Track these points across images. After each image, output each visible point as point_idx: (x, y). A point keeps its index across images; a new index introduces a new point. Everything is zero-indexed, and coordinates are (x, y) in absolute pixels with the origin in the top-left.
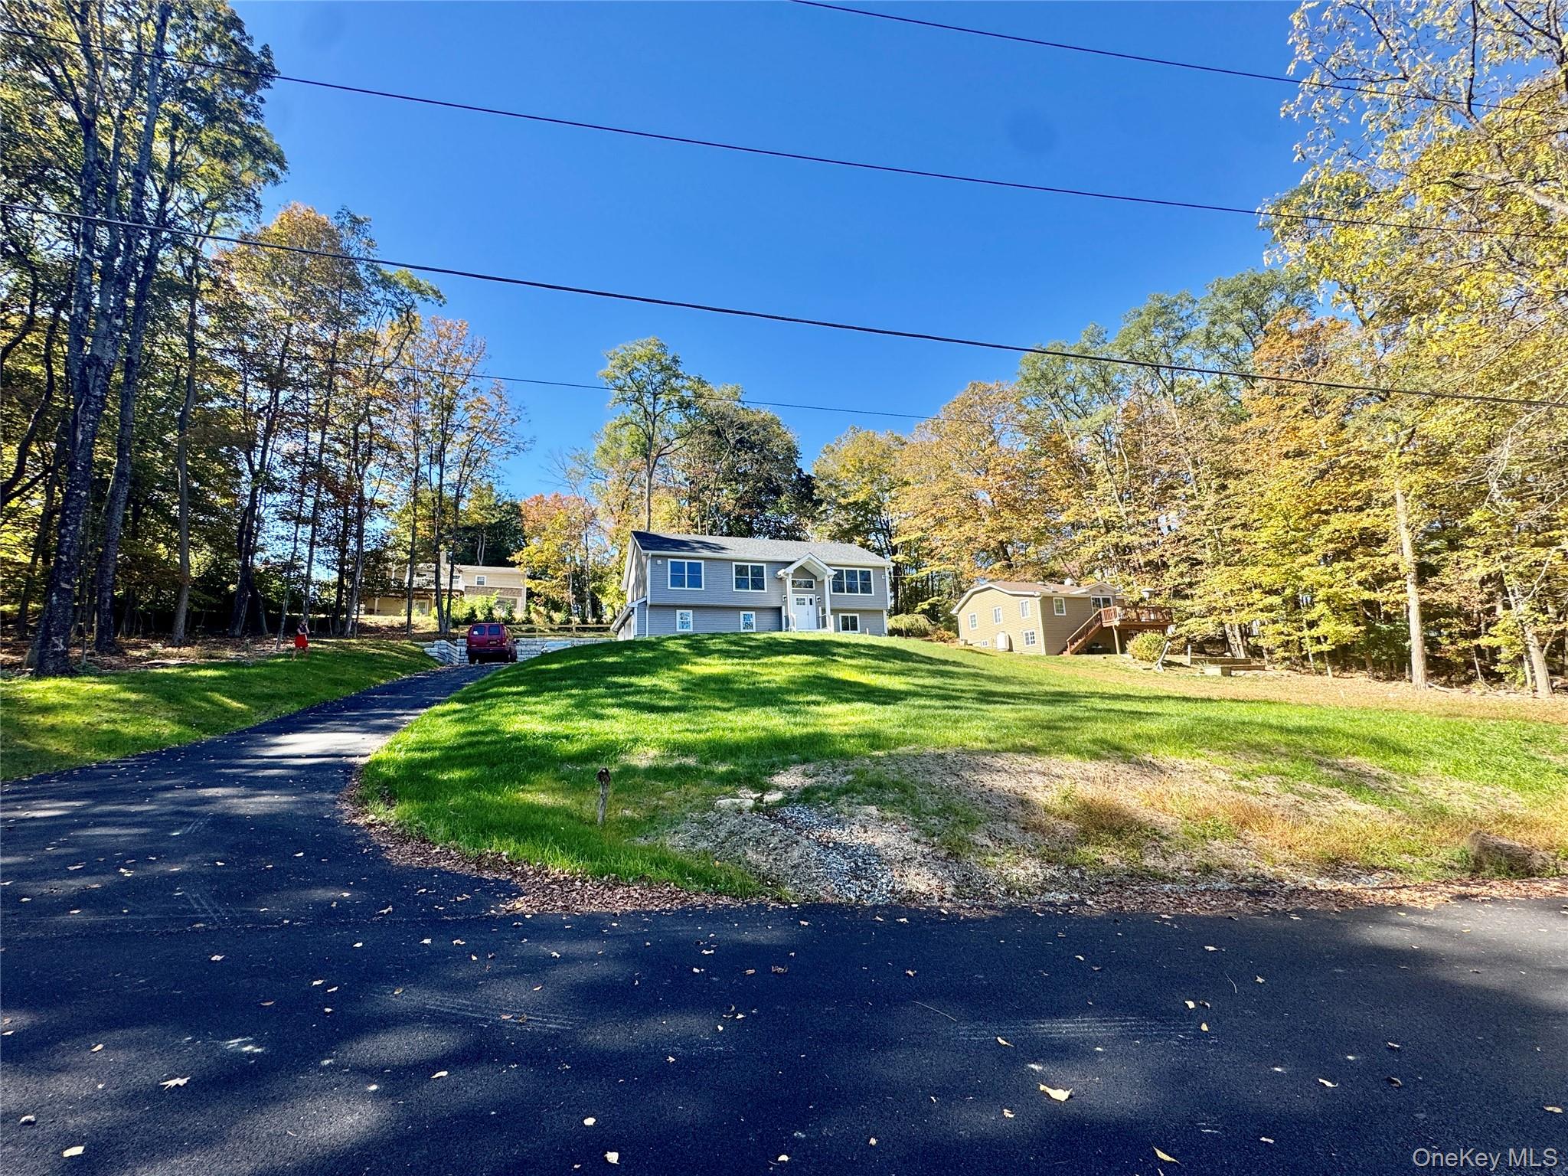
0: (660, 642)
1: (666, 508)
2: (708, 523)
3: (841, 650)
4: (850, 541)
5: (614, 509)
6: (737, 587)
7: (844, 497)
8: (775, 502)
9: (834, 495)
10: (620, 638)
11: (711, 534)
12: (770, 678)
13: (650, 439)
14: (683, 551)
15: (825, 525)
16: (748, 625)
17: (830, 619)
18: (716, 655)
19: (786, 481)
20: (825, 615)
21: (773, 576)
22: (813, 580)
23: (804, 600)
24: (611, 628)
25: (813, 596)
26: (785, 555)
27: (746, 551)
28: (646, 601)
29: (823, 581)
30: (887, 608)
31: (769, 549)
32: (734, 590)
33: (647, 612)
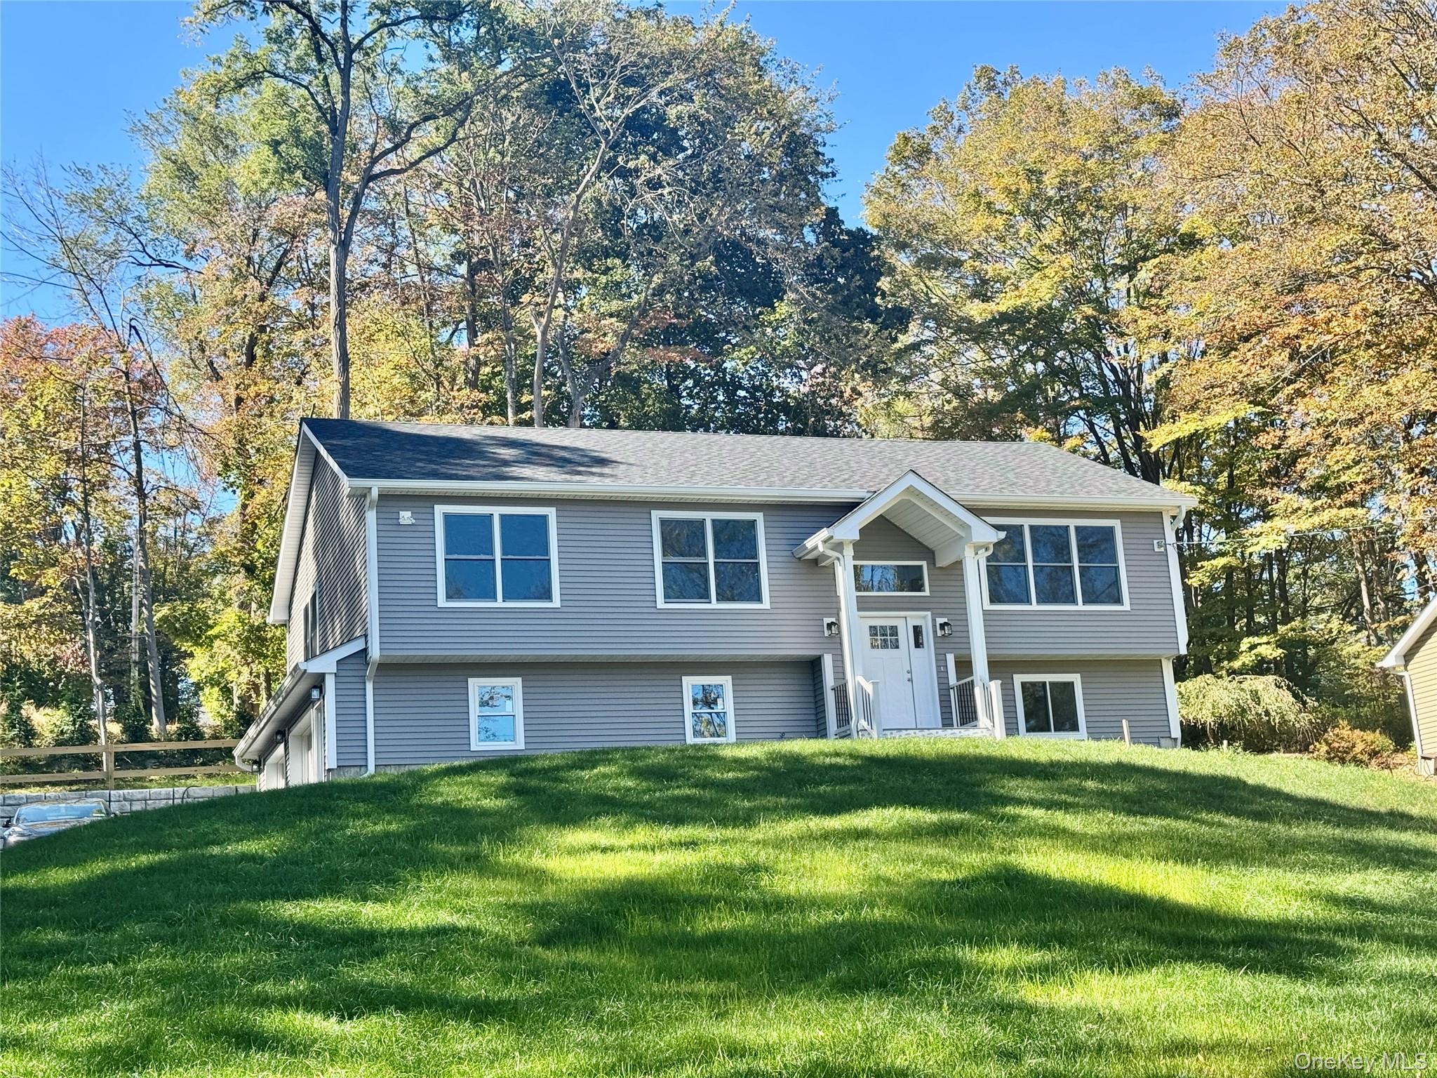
0: (414, 783)
6: (668, 595)
13: (336, 126)
14: (482, 476)
16: (711, 720)
17: (987, 693)
20: (969, 679)
21: (789, 553)
22: (924, 563)
23: (894, 630)
24: (236, 753)
25: (925, 617)
26: (825, 481)
27: (693, 474)
28: (365, 651)
29: (958, 565)
30: (1175, 653)
31: (766, 464)
32: (661, 603)
33: (369, 687)
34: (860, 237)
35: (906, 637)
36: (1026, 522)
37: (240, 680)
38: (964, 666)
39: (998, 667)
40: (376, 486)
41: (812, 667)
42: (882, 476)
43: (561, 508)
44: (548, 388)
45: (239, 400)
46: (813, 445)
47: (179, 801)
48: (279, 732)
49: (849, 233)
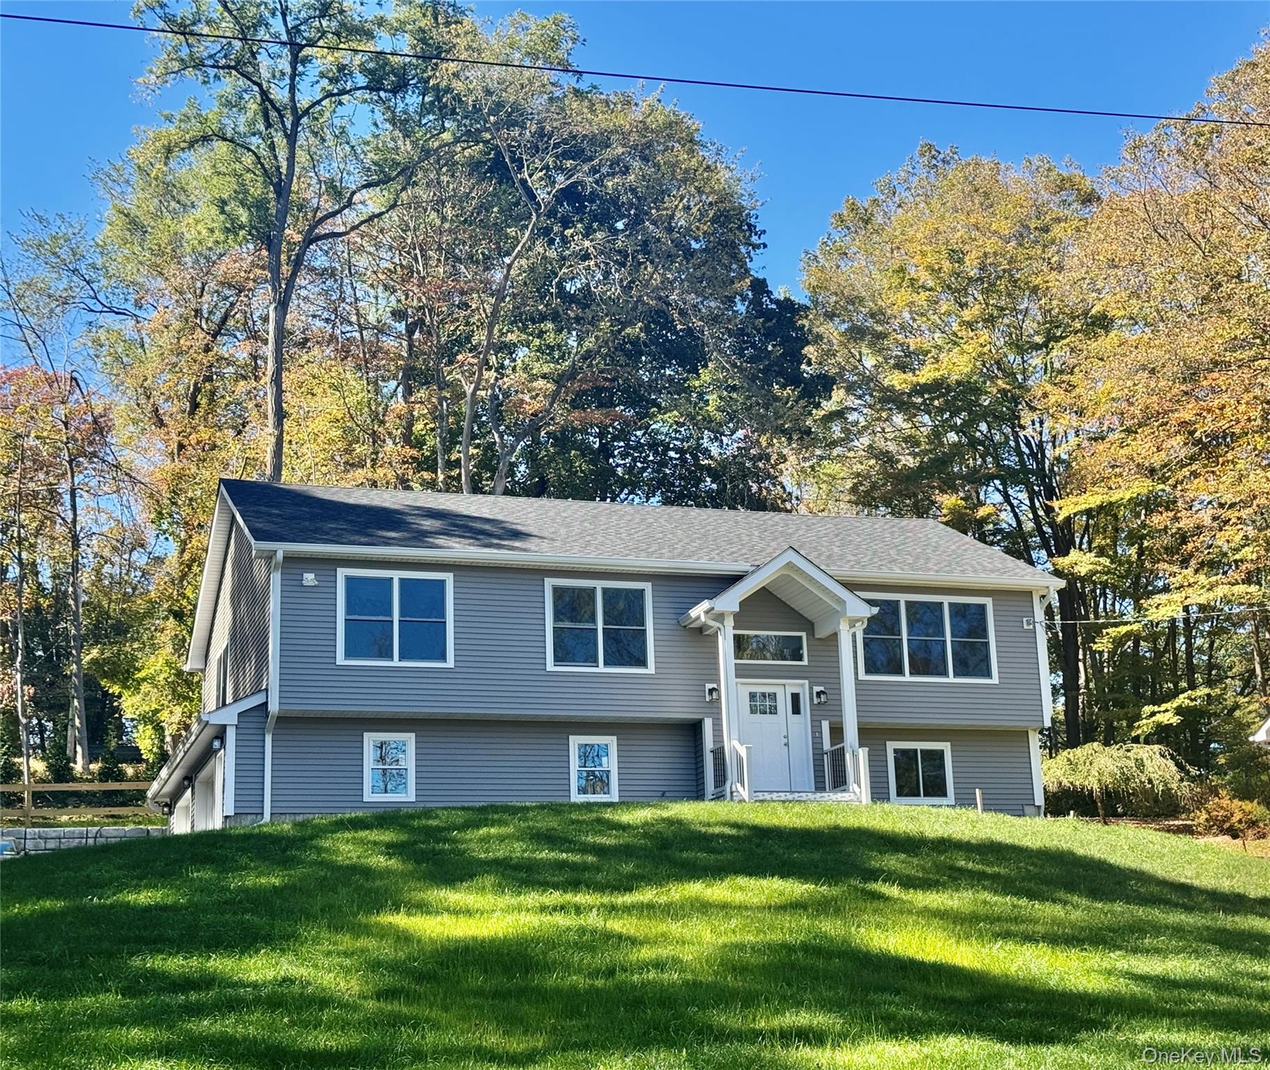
0: (306, 836)
1: (329, 404)
2: (469, 452)
3: (893, 862)
4: (922, 510)
5: (165, 408)
6: (558, 659)
7: (902, 367)
8: (681, 388)
9: (869, 362)
10: (180, 825)
11: (476, 489)
12: (664, 952)
13: (282, 190)
14: (387, 542)
15: (841, 458)
16: (596, 781)
17: (858, 761)
18: (489, 880)
19: (714, 320)
20: (841, 745)
21: (675, 622)
22: (804, 634)
23: (773, 696)
24: (149, 794)
25: (803, 685)
26: (713, 554)
27: (588, 543)
28: (266, 704)
29: (835, 637)
30: (1040, 725)
31: (661, 535)
32: (550, 666)
33: (269, 739)
34: (788, 306)
35: (784, 704)
36: (903, 598)
37: (172, 718)
38: (837, 732)
39: (868, 734)
40: (282, 549)
41: (693, 729)
42: (769, 550)
43: (456, 573)
44: (478, 446)
45: (181, 446)
46: (709, 517)
47: (91, 841)
48: (185, 778)
49: (777, 302)
